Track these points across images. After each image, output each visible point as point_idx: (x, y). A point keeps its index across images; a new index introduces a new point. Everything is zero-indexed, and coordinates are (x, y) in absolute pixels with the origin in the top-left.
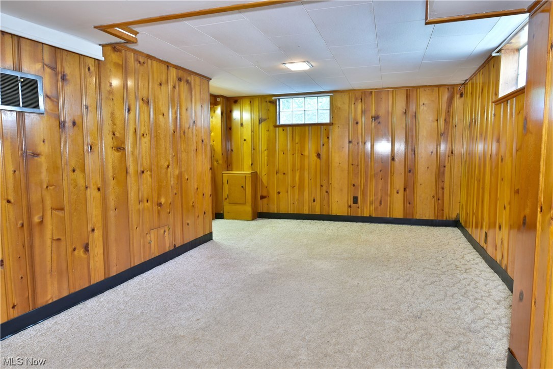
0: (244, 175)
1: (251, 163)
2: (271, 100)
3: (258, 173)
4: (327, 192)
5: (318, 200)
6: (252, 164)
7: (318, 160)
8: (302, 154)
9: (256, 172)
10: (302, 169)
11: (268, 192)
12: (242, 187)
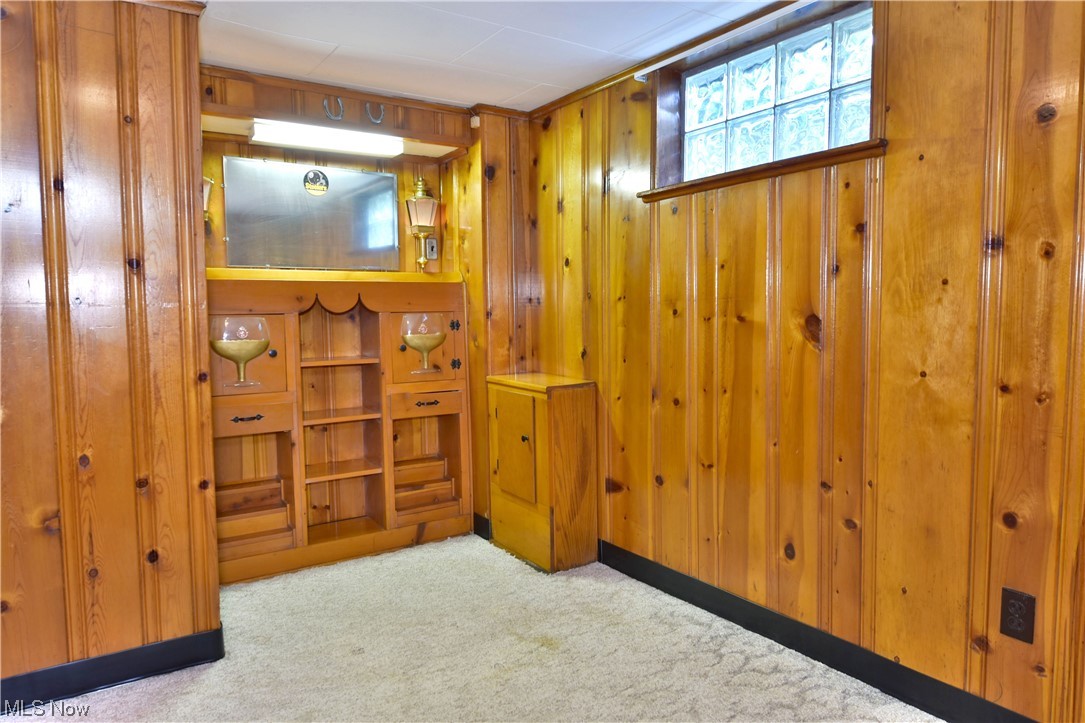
0: (530, 394)
1: (581, 350)
2: (636, 88)
3: (600, 386)
4: (850, 524)
5: (809, 550)
6: (584, 354)
7: (810, 346)
8: (741, 319)
9: (596, 385)
10: (740, 385)
11: (626, 468)
12: (524, 439)
